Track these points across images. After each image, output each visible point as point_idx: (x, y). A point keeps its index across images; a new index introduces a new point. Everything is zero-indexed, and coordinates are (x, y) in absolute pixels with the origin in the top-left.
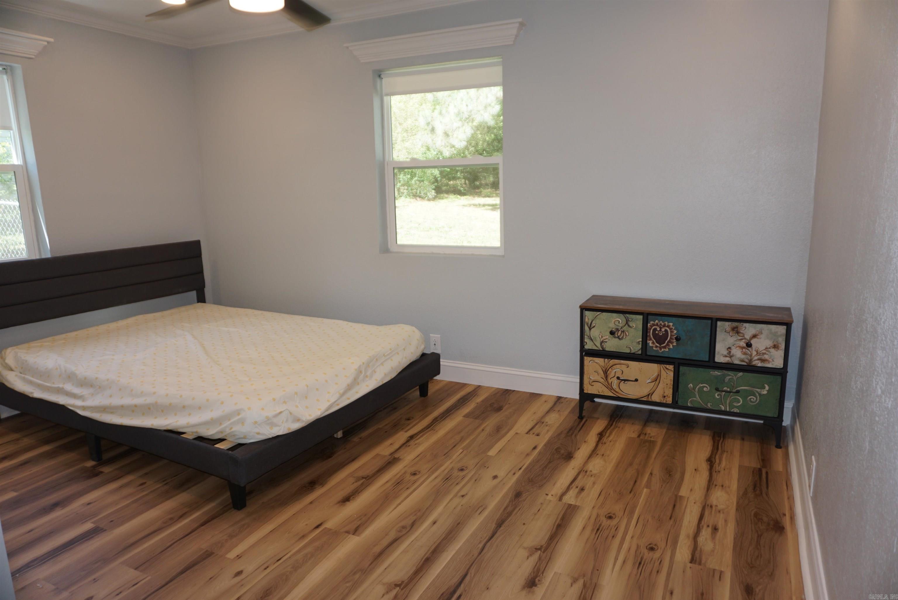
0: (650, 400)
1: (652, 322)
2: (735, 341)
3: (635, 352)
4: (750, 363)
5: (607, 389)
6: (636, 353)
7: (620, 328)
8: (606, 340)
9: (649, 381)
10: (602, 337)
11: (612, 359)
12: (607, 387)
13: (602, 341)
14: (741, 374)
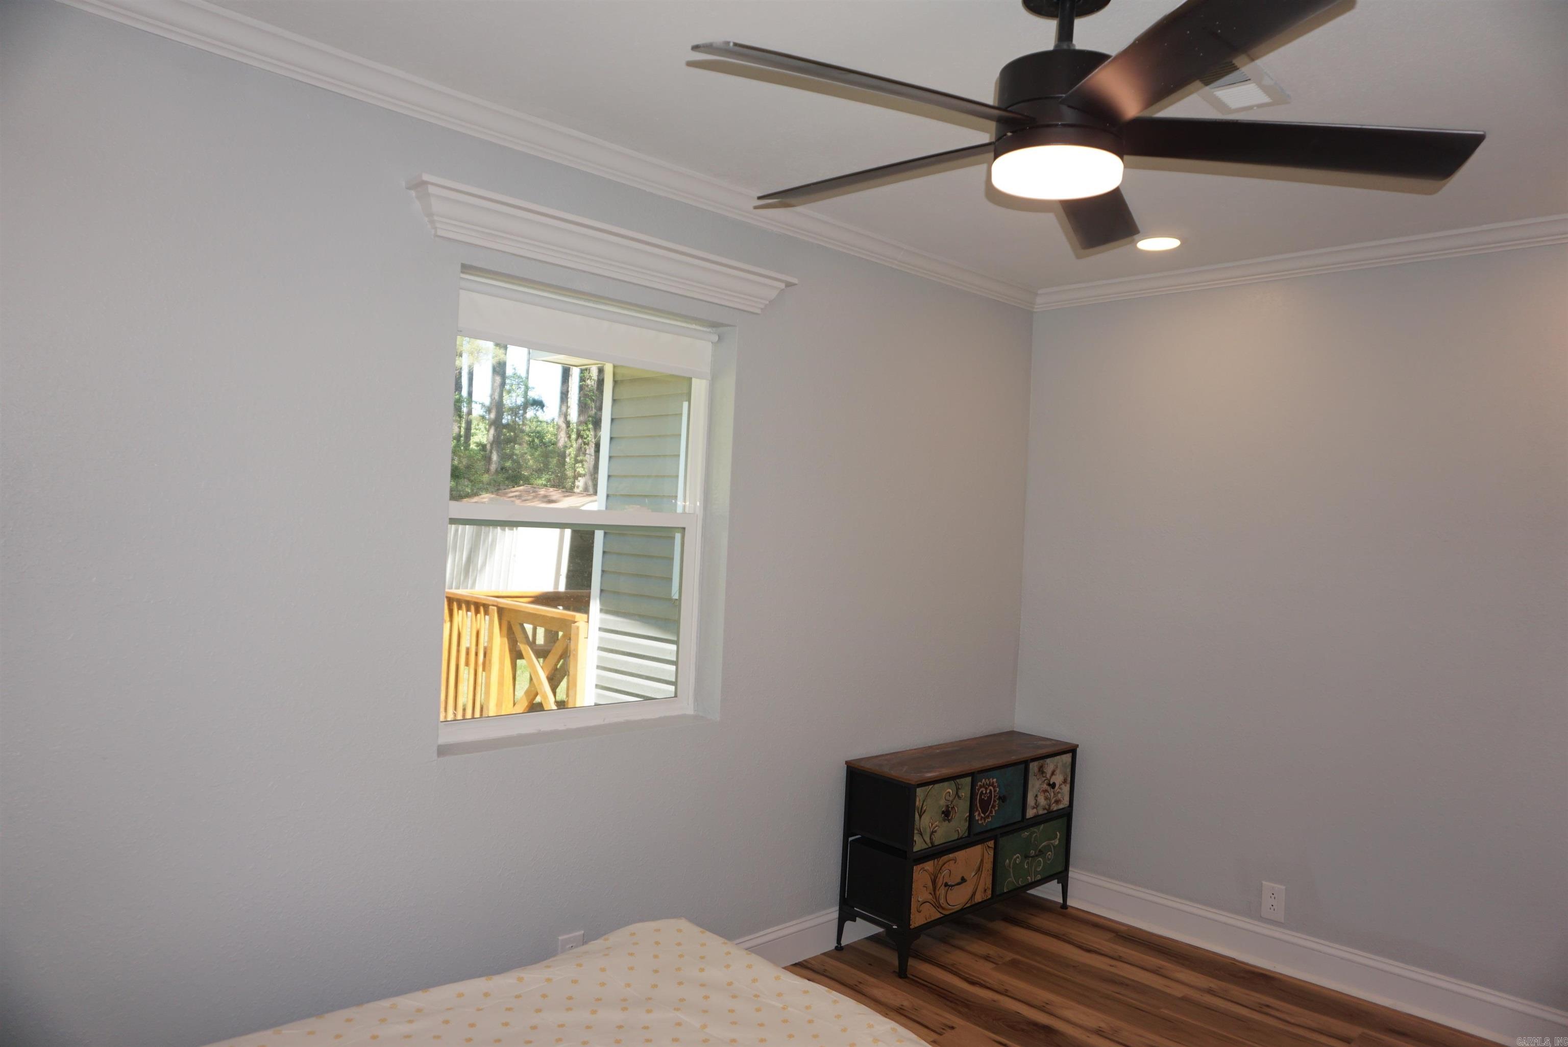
0: (973, 903)
1: (980, 783)
2: (1041, 785)
3: (962, 836)
4: (1049, 808)
5: (934, 908)
6: (964, 836)
7: (950, 803)
8: (935, 829)
9: (973, 874)
10: (932, 825)
11: (941, 857)
12: (935, 905)
13: (932, 831)
14: (1042, 827)
